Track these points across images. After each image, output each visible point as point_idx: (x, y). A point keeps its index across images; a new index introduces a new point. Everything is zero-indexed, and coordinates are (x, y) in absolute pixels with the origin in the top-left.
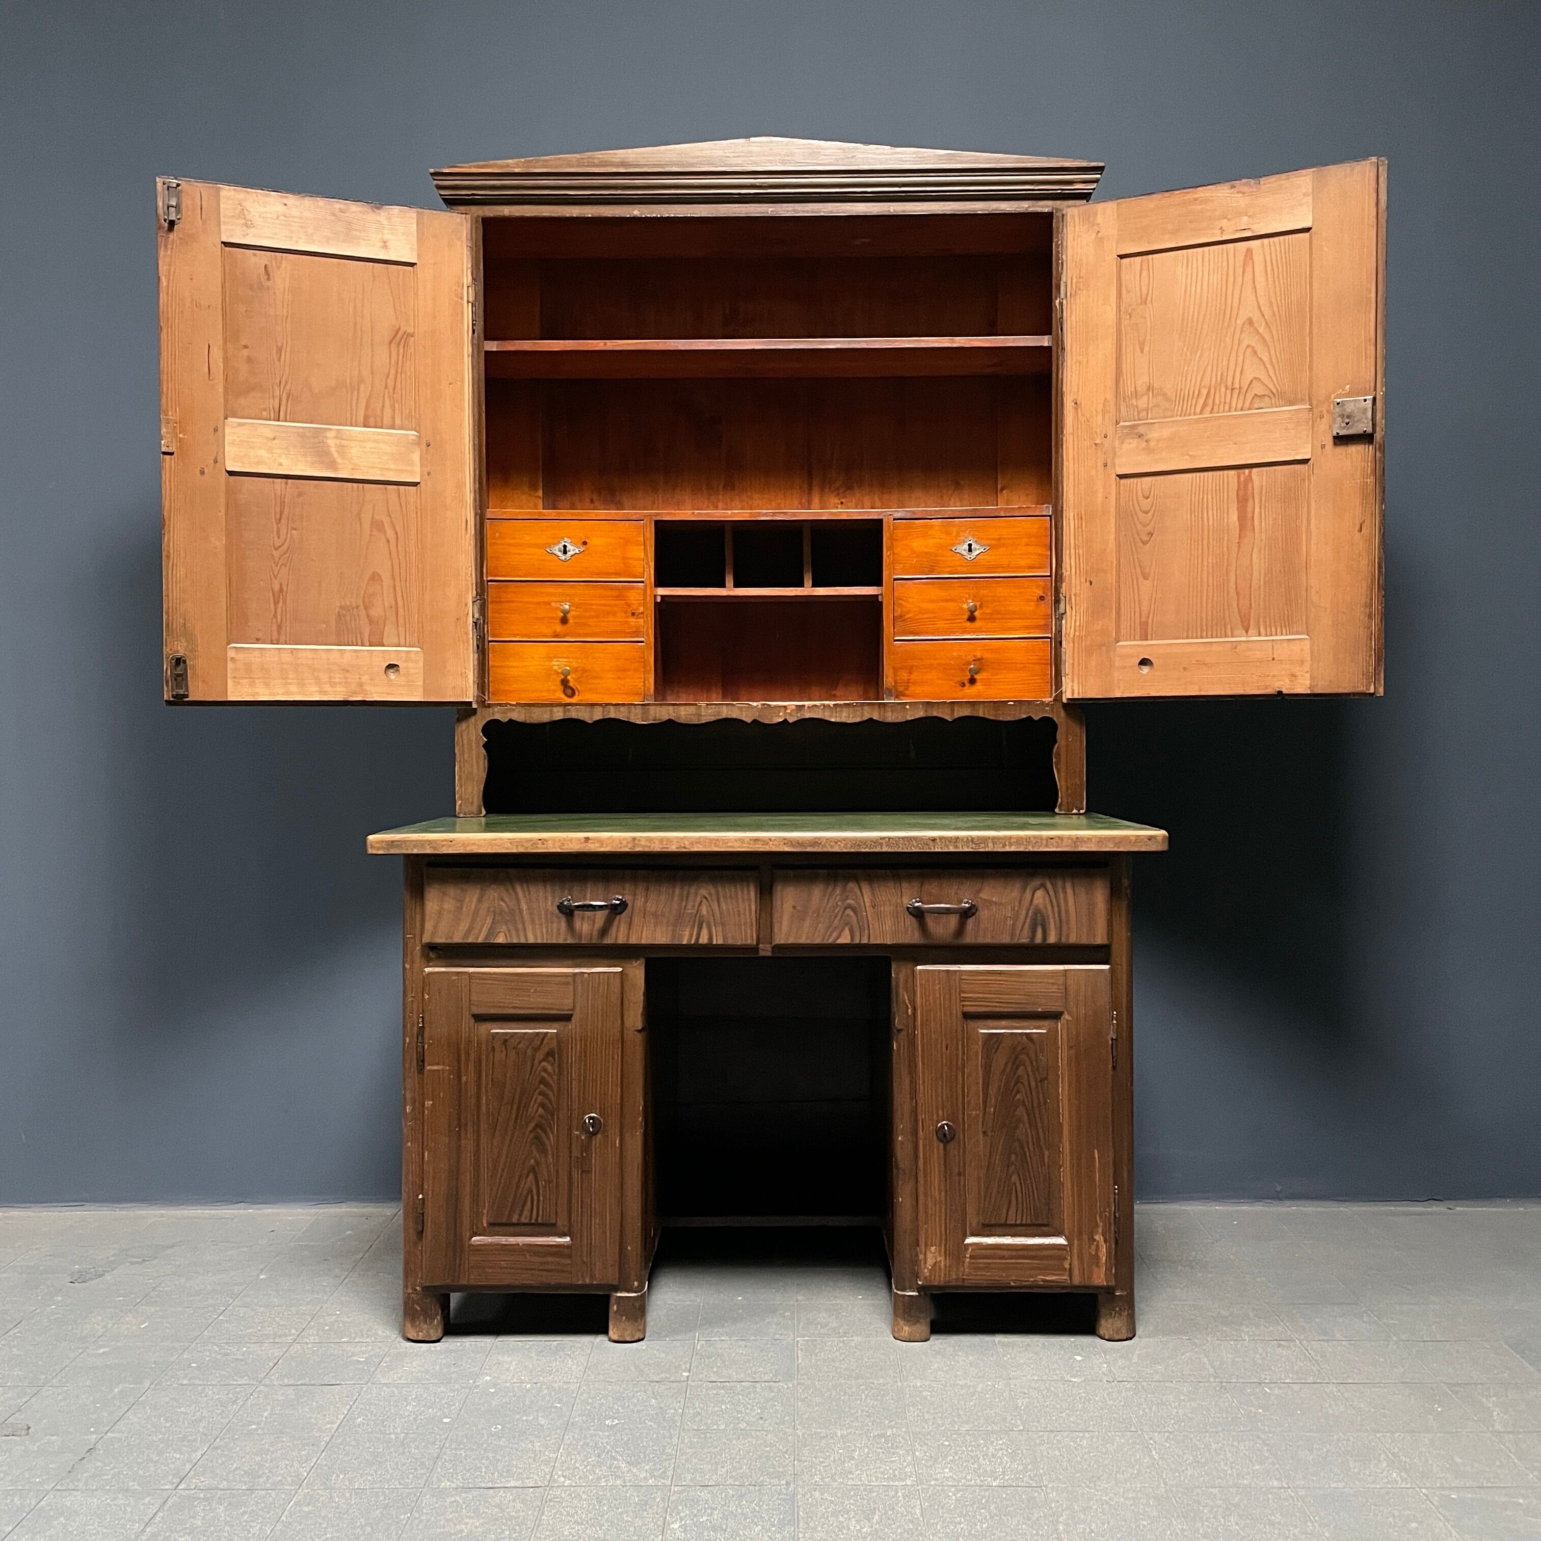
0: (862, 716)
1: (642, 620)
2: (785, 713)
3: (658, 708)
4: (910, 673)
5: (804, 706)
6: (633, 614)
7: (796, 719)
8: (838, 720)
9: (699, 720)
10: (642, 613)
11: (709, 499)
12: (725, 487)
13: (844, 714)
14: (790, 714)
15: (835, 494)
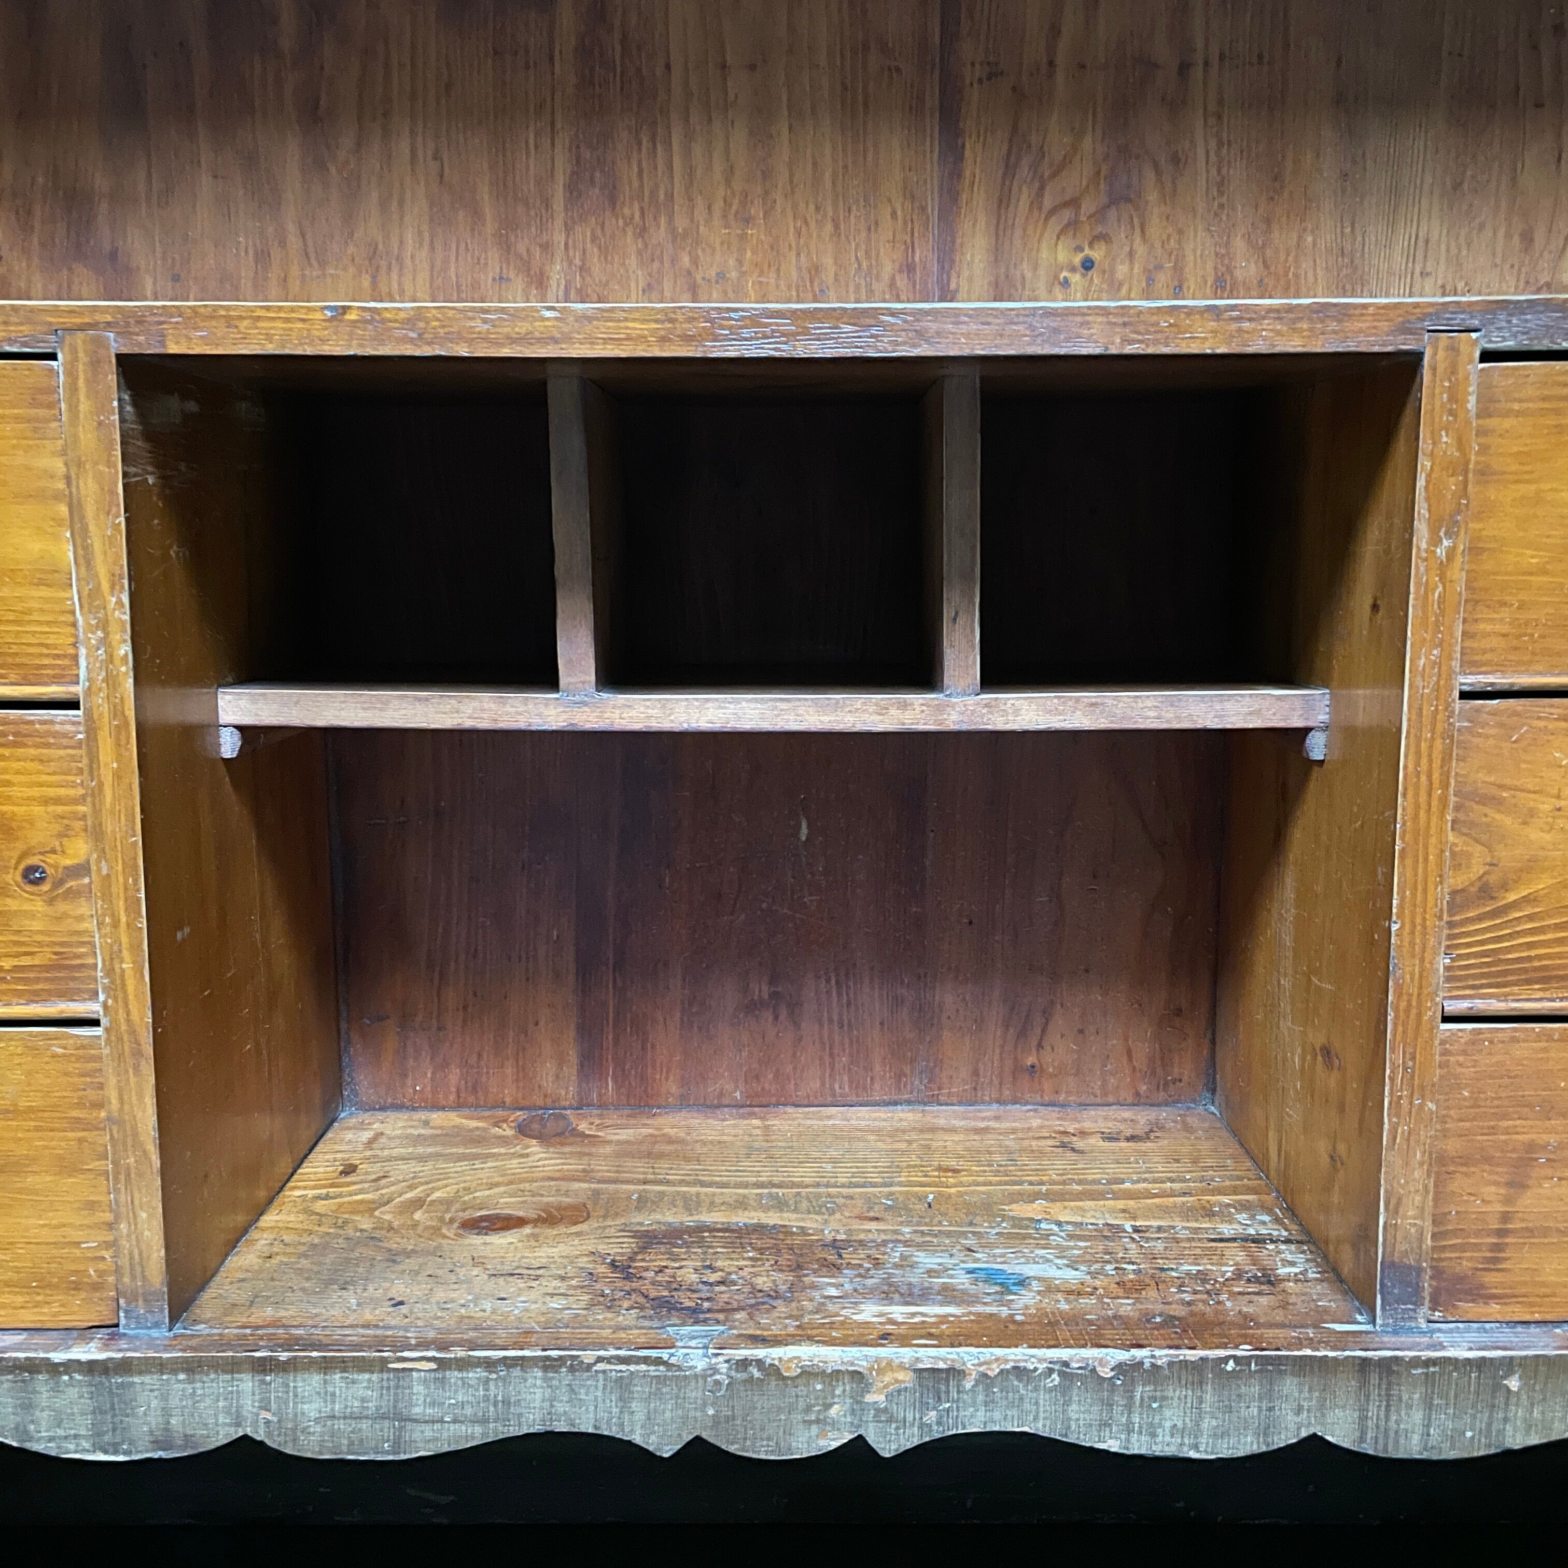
0: (1265, 1431)
1: (83, 908)
2: (858, 1406)
3: (179, 1383)
4: (1517, 1184)
5: (954, 1373)
6: (32, 876)
7: (910, 1439)
8: (1139, 1446)
9: (397, 1446)
10: (82, 870)
11: (506, 248)
12: (574, 191)
13: (1172, 1416)
14: (884, 1415)
15: (1055, 225)
